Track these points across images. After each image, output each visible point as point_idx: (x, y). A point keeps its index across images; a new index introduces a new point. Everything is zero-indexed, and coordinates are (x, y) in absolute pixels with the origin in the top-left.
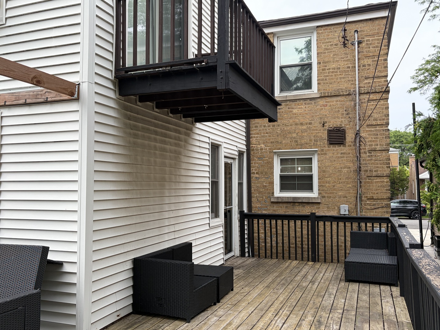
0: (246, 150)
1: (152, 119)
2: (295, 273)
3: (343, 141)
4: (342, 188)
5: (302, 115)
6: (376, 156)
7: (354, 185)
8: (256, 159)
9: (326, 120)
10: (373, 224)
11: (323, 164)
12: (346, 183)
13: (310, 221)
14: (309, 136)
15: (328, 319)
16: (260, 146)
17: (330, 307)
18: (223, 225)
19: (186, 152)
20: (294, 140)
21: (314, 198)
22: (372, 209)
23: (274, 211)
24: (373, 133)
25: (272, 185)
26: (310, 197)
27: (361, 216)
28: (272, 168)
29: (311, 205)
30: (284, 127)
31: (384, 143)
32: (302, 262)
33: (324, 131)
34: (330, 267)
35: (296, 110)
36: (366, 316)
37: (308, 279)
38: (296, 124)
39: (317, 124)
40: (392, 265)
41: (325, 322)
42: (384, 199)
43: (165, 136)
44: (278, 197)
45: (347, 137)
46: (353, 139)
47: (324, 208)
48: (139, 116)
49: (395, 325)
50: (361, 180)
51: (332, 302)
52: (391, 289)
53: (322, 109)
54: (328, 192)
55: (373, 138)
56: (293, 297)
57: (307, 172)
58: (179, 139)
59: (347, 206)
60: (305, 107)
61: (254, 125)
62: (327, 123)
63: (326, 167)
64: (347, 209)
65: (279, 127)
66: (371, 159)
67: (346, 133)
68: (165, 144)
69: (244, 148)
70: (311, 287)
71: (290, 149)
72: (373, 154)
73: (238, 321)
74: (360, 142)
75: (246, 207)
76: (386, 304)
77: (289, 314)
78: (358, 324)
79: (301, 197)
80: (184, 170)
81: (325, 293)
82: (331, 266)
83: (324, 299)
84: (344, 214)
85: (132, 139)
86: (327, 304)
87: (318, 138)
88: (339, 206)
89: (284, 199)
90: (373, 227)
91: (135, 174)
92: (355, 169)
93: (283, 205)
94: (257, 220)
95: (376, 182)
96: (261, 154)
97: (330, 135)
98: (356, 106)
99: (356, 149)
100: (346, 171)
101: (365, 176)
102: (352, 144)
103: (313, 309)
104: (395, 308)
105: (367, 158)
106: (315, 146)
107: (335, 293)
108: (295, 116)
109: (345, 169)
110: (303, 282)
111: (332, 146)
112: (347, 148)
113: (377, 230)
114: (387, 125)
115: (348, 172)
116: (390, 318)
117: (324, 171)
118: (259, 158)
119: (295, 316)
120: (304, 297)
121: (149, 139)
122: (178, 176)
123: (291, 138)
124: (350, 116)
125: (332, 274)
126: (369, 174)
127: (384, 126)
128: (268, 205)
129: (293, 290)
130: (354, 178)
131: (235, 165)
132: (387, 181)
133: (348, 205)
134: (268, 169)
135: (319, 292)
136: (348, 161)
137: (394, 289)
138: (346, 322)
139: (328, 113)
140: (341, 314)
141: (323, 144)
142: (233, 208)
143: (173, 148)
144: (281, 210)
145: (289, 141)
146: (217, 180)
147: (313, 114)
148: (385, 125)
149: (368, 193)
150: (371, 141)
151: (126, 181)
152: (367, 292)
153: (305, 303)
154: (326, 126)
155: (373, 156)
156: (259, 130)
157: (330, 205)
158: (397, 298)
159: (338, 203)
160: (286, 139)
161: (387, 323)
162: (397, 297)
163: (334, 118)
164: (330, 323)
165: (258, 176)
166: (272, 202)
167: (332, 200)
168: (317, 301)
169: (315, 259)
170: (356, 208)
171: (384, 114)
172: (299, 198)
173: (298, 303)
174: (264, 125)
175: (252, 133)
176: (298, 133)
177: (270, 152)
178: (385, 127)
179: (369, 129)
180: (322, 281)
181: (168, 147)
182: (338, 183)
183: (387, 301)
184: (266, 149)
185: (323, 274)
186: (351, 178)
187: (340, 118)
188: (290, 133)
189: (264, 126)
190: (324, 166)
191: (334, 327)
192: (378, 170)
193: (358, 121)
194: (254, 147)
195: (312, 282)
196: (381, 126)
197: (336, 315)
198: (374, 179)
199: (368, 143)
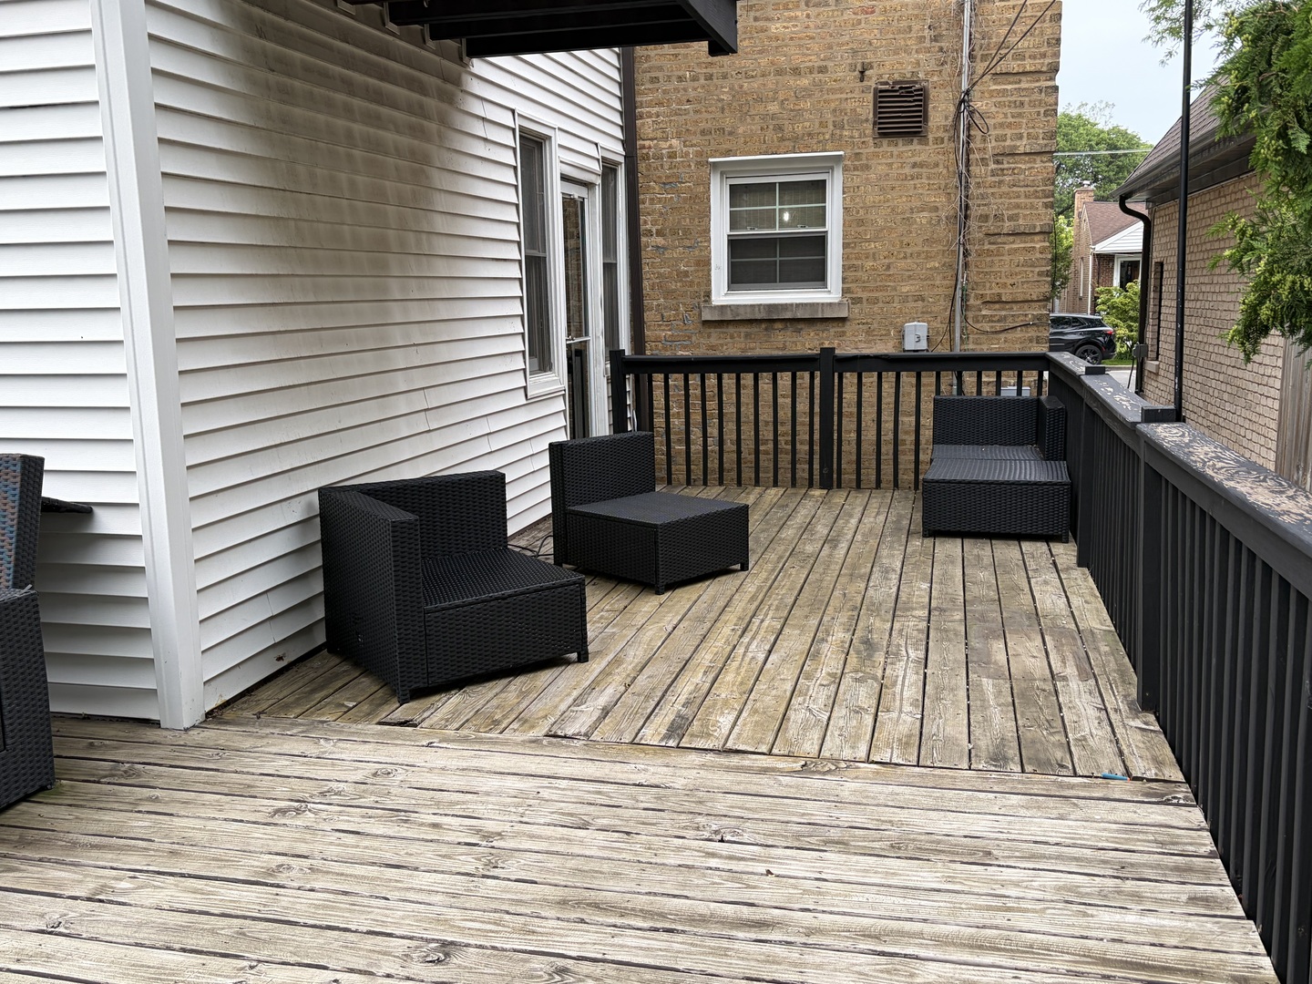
0: (625, 157)
1: (334, 37)
2: (780, 519)
3: (920, 127)
4: (911, 273)
5: (797, 42)
6: (1016, 171)
7: (947, 260)
8: (657, 187)
9: (870, 57)
10: (999, 376)
11: (857, 200)
12: (923, 256)
13: (817, 374)
14: (818, 110)
15: (890, 635)
16: (668, 143)
17: (893, 605)
18: (563, 392)
19: (446, 155)
20: (774, 122)
21: (830, 304)
22: (996, 332)
23: (712, 348)
24: (1009, 98)
25: (706, 268)
26: (818, 304)
27: (963, 353)
28: (705, 214)
29: (819, 326)
30: (741, 82)
31: (1041, 131)
32: (793, 490)
33: (864, 95)
34: (874, 500)
35: (778, 25)
36: (993, 622)
37: (818, 536)
38: (780, 72)
39: (842, 72)
40: (1056, 484)
41: (885, 643)
42: (1032, 301)
43: (379, 98)
44: (722, 306)
45: (931, 113)
46: (951, 119)
47: (856, 333)
48: (290, 24)
49: (1074, 639)
50: (968, 247)
51: (895, 589)
52: (1050, 550)
53: (859, 22)
54: (872, 285)
55: (1009, 115)
56: (783, 584)
57: (810, 226)
58: (422, 112)
59: (926, 324)
60: (808, 16)
61: (648, 75)
62: (872, 67)
63: (867, 209)
64: (924, 334)
65: (727, 83)
66: (1001, 182)
67: (929, 99)
68: (379, 127)
69: (616, 150)
70: (830, 555)
71: (761, 154)
72: (1006, 166)
73: (640, 653)
74: (969, 129)
75: (626, 339)
76: (1044, 589)
77: (779, 627)
78: (974, 643)
79: (792, 305)
80: (443, 215)
81: (872, 567)
82: (875, 497)
83: (871, 584)
84: (913, 349)
85: (274, 106)
86: (881, 598)
87: (846, 118)
88: (902, 326)
89: (741, 311)
90: (999, 384)
91: (292, 223)
92: (952, 212)
93: (738, 330)
94: (662, 376)
95: (1010, 252)
96: (671, 171)
97: (880, 107)
98: (963, 12)
99: (956, 150)
100: (924, 221)
101: (980, 234)
102: (946, 136)
103: (845, 610)
104: (1067, 597)
105: (989, 178)
106: (837, 141)
107: (900, 566)
108: (774, 44)
109: (922, 215)
110: (804, 544)
111: (885, 141)
112: (931, 147)
113: (1009, 391)
114: (1052, 75)
115: (929, 222)
116: (1059, 622)
117: (861, 222)
118: (664, 184)
119: (797, 632)
120: (814, 582)
121: (330, 106)
122: (424, 236)
123: (764, 117)
124: (943, 44)
125: (882, 518)
126: (991, 226)
127: (1043, 77)
128: (693, 331)
129: (781, 565)
130: (948, 241)
131: (594, 206)
132: (1044, 248)
133: (928, 322)
134: (692, 219)
135: (854, 567)
136: (932, 187)
137: (1058, 548)
138: (942, 640)
139: (878, 36)
140: (924, 620)
141: (860, 137)
142: (591, 342)
143: (405, 141)
144: (732, 345)
145: (756, 128)
146: (541, 255)
147: (832, 39)
148: (1045, 72)
149: (988, 285)
150: (1001, 125)
151: (269, 246)
152: (987, 560)
153: (819, 598)
154: (871, 78)
155: (1005, 172)
156: (665, 92)
157: (876, 325)
158: (1071, 571)
159: (899, 317)
160: (749, 120)
161: (1051, 635)
162: (1068, 569)
163: (896, 53)
164: (899, 645)
165: (663, 242)
166: (706, 323)
167: (882, 309)
168: (851, 589)
169: (829, 481)
170: (951, 331)
171: (1046, 38)
172: (785, 307)
173: (800, 598)
174: (680, 73)
175: (641, 102)
176: (786, 100)
177: (698, 163)
178: (1047, 80)
179: (999, 87)
180: (858, 537)
181: (389, 137)
182: (902, 255)
183: (1044, 581)
184: (687, 154)
185: (857, 520)
186: (939, 241)
187: (914, 52)
188: (760, 100)
189: (680, 79)
190: (862, 205)
191: (911, 654)
192: (1017, 215)
193: (965, 61)
194: (650, 147)
195: (829, 540)
196: (1036, 76)
197: (911, 624)
198: (1005, 243)
199: (993, 132)
